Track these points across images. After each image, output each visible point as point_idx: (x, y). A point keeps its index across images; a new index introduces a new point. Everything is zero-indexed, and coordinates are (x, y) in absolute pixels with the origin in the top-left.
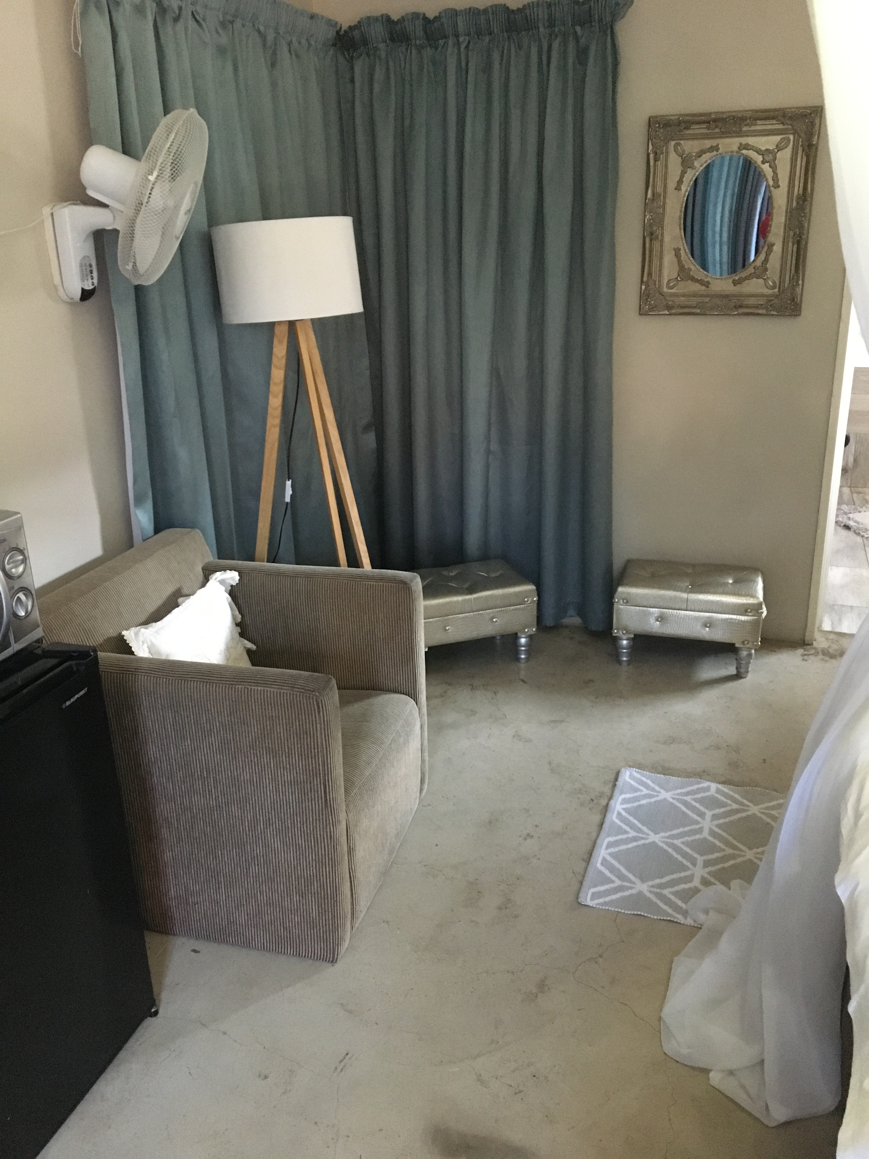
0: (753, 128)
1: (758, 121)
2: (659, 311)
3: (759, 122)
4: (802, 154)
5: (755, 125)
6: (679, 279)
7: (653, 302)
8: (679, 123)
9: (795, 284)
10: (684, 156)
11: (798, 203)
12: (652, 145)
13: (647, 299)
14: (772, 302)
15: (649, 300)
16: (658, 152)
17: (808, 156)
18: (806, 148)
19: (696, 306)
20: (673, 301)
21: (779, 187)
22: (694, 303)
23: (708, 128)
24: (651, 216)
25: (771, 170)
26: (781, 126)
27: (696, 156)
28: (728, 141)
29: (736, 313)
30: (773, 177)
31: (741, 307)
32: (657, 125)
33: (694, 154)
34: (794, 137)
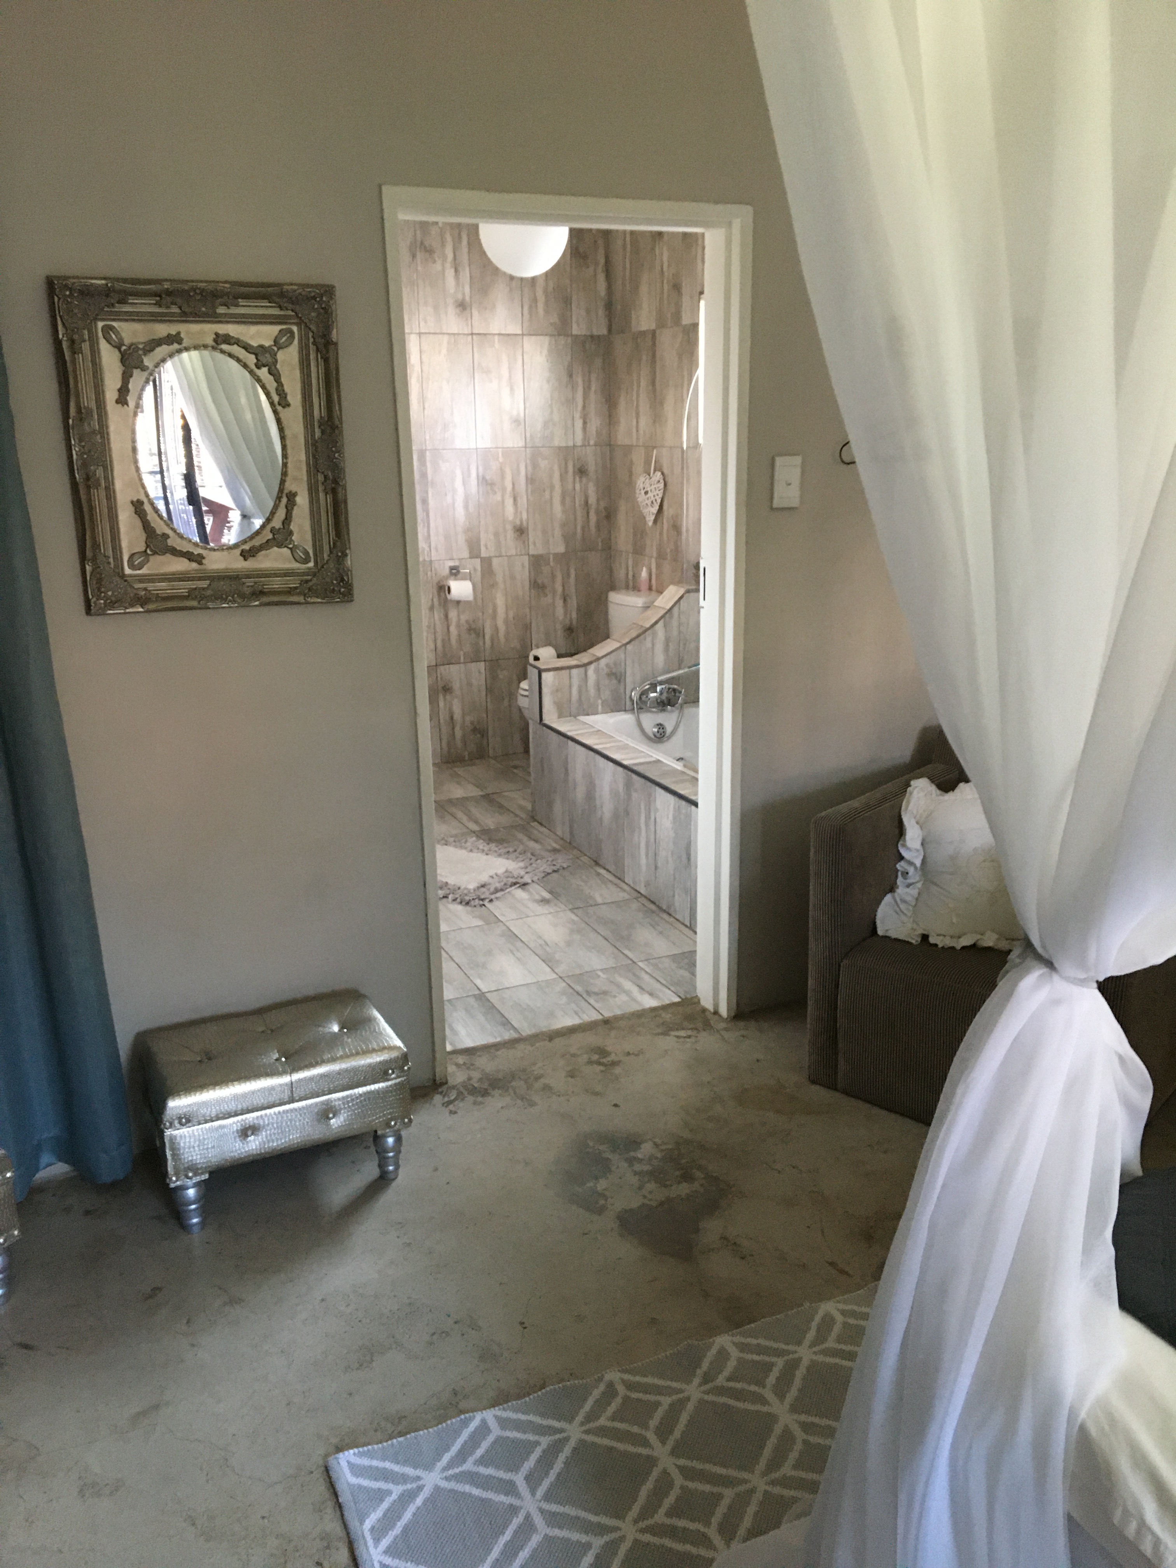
0: (234, 310)
1: (240, 300)
2: (126, 608)
3: (242, 302)
4: (317, 356)
5: (237, 305)
6: (149, 552)
7: (110, 593)
8: (107, 292)
9: (340, 554)
10: (124, 348)
11: (323, 432)
12: (64, 324)
13: (99, 589)
14: (310, 584)
15: (103, 589)
16: (76, 337)
17: (326, 360)
18: (321, 347)
19: (189, 596)
20: (145, 589)
21: (289, 405)
22: (184, 592)
23: (158, 304)
24: (83, 447)
25: (272, 378)
26: (276, 312)
27: (143, 349)
28: (195, 327)
29: (257, 603)
30: (277, 390)
31: (262, 593)
32: (68, 293)
33: (141, 346)
34: (300, 330)
